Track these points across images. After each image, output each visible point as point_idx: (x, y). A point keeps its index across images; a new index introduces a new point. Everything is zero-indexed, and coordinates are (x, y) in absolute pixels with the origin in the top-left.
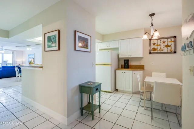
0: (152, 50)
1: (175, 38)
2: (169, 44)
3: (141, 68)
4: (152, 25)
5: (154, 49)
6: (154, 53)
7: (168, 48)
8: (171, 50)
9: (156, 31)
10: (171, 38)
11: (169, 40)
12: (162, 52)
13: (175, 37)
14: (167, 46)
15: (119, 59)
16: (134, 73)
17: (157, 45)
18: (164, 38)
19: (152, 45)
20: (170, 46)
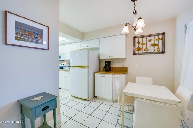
0: (136, 50)
1: (164, 36)
2: (156, 42)
3: (124, 70)
4: (135, 12)
5: (139, 49)
6: (139, 54)
7: (154, 48)
8: (158, 50)
9: (140, 18)
10: (158, 35)
11: (157, 37)
12: (147, 52)
13: (163, 34)
14: (154, 45)
15: (100, 61)
16: (115, 78)
17: (142, 44)
18: (150, 36)
19: (136, 44)
20: (157, 45)
